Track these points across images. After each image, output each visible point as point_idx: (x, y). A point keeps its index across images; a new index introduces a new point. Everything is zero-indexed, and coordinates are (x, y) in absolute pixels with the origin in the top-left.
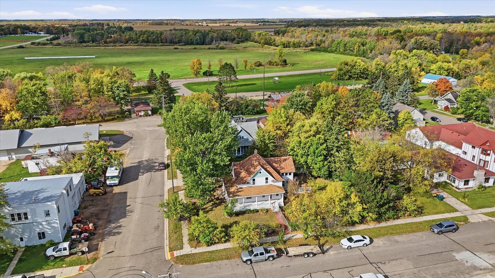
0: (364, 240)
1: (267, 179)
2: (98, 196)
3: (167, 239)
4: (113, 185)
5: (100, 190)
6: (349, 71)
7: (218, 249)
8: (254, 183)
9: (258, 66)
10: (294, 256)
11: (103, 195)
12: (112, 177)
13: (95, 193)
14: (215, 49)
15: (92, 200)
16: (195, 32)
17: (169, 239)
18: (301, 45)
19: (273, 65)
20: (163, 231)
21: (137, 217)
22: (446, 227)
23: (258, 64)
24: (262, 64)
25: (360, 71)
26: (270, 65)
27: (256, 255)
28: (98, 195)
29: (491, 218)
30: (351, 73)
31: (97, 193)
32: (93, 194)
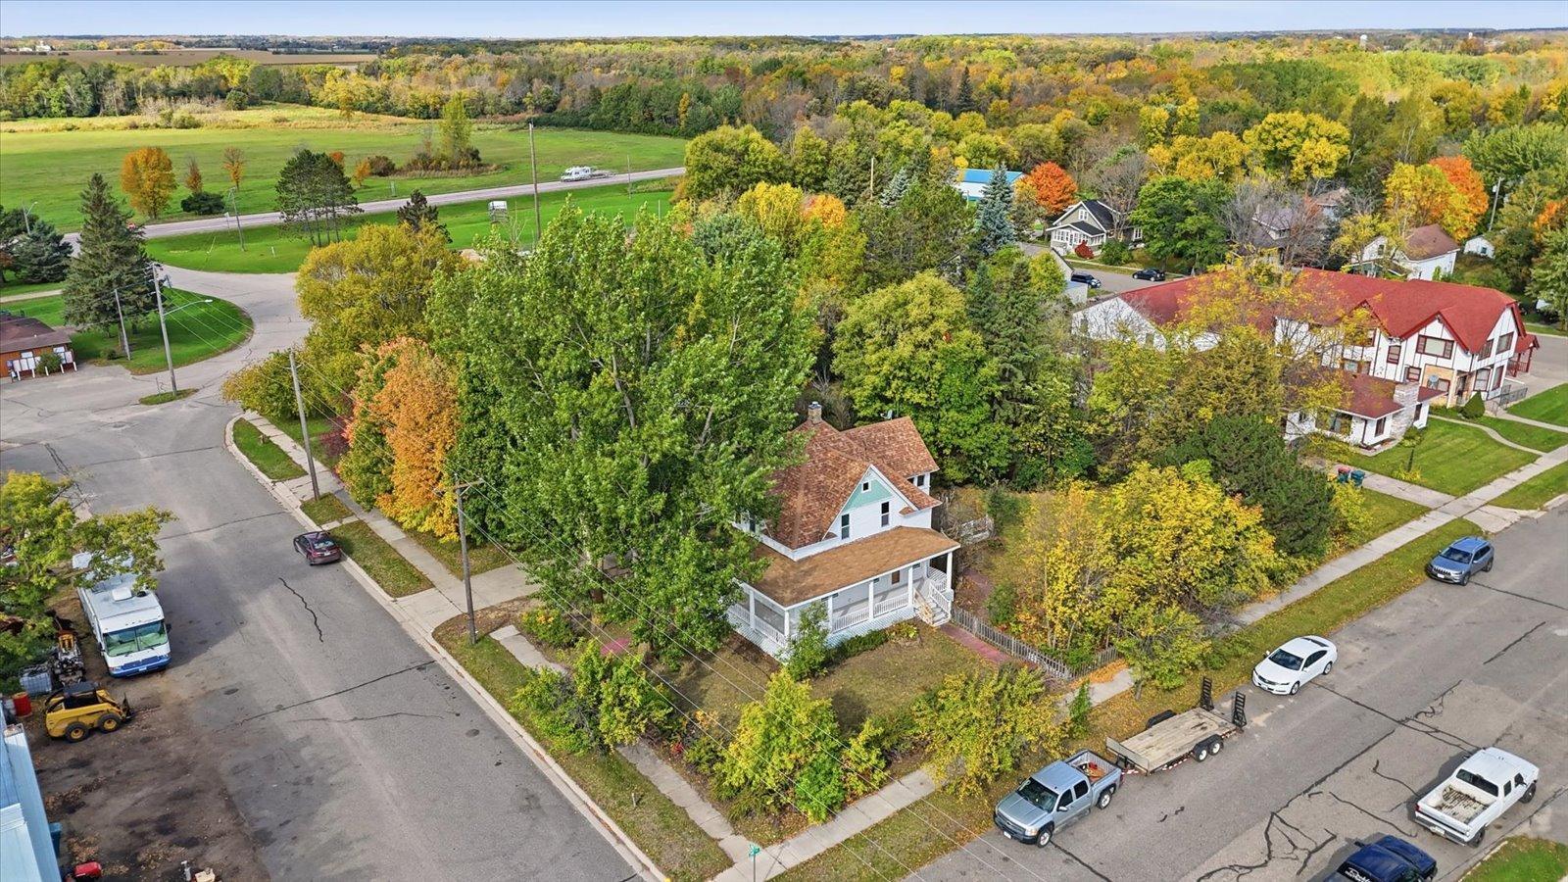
0: (1324, 653)
1: (885, 507)
2: (98, 738)
3: (619, 841)
4: (143, 669)
5: (104, 706)
6: (732, 170)
7: (878, 818)
8: (845, 534)
9: (381, 174)
10: (1170, 764)
11: (122, 724)
12: (131, 636)
13: (75, 726)
14: (157, 126)
15: (81, 764)
16: (49, 67)
17: (629, 836)
18: (488, 108)
19: (438, 168)
20: (571, 809)
21: (389, 781)
22: (1477, 557)
23: (382, 165)
24: (397, 167)
25: (765, 166)
26: (426, 168)
27: (1066, 798)
28: (91, 731)
29: (1524, 513)
30: (736, 175)
31: (87, 721)
32: (69, 730)
